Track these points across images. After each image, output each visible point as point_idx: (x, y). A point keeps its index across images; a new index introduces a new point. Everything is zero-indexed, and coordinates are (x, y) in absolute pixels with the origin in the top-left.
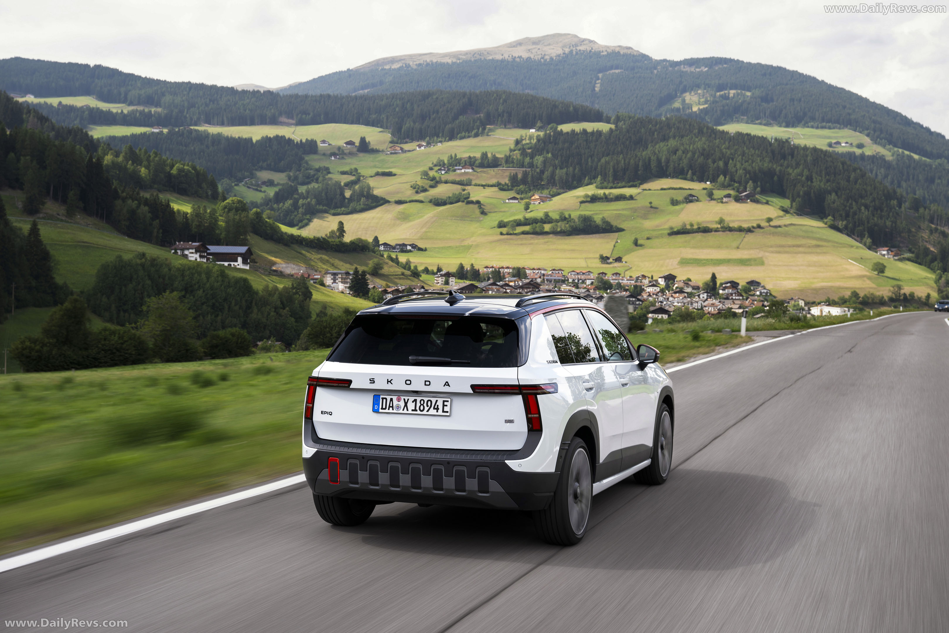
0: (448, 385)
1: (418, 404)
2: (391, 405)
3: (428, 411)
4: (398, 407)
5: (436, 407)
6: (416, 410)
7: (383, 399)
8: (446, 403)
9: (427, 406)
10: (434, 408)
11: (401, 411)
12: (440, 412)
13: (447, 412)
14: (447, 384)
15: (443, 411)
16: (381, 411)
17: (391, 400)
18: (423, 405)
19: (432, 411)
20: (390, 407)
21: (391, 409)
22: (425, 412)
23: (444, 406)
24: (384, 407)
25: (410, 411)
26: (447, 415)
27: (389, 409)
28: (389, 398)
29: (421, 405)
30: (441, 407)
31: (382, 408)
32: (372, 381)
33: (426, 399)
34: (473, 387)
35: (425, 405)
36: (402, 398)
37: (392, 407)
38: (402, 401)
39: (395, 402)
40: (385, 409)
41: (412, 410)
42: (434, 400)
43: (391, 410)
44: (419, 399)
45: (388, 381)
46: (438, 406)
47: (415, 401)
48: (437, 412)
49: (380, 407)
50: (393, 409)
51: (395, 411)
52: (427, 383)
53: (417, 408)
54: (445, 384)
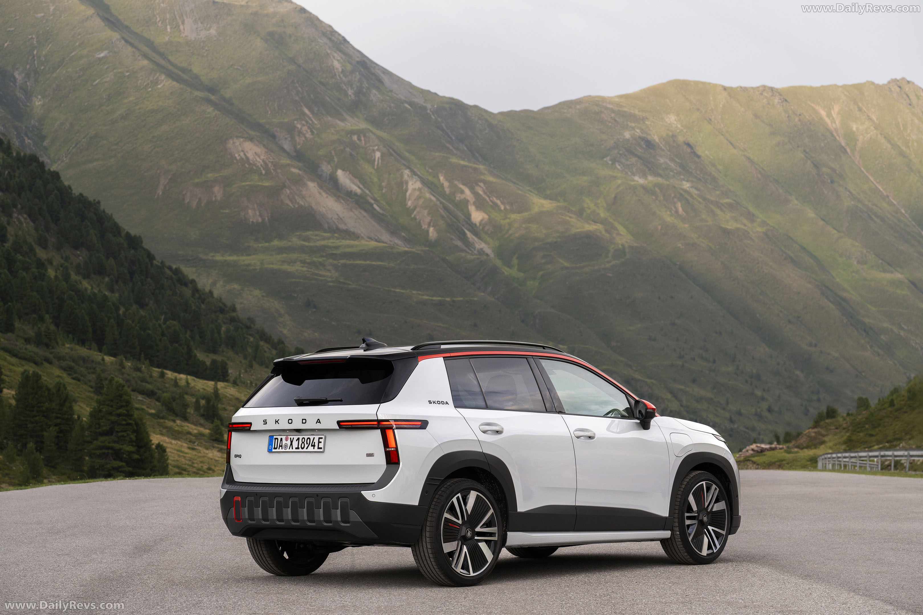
0: (320, 422)
1: (300, 442)
2: (281, 445)
3: (307, 448)
4: (286, 446)
5: (313, 444)
6: (298, 448)
7: (275, 439)
8: (320, 440)
9: (307, 444)
10: (312, 446)
11: (288, 450)
12: (316, 449)
13: (321, 448)
14: (318, 421)
15: (319, 448)
16: (273, 450)
17: (281, 439)
18: (304, 443)
19: (311, 449)
20: (280, 446)
21: (281, 448)
22: (305, 450)
23: (319, 442)
24: (276, 447)
25: (294, 450)
26: (321, 451)
27: (279, 449)
28: (279, 438)
29: (303, 443)
30: (316, 444)
31: (275, 448)
32: (265, 422)
33: (306, 437)
34: (339, 423)
35: (305, 443)
36: (289, 437)
37: (282, 446)
38: (289, 440)
39: (284, 442)
40: (276, 448)
41: (296, 448)
42: (312, 437)
43: (280, 450)
44: (301, 437)
45: (276, 422)
46: (314, 442)
47: (298, 439)
48: (314, 448)
49: (273, 447)
50: (282, 449)
51: (283, 450)
52: (304, 421)
53: (300, 447)
54: (317, 422)
